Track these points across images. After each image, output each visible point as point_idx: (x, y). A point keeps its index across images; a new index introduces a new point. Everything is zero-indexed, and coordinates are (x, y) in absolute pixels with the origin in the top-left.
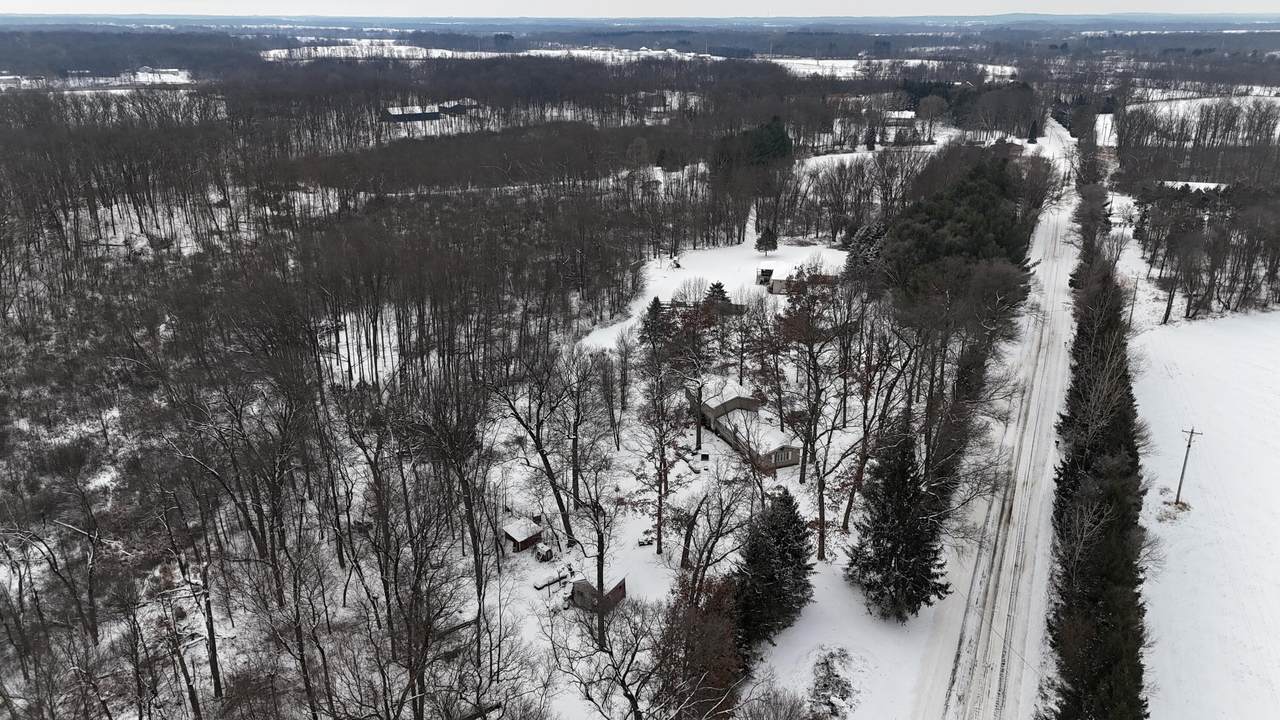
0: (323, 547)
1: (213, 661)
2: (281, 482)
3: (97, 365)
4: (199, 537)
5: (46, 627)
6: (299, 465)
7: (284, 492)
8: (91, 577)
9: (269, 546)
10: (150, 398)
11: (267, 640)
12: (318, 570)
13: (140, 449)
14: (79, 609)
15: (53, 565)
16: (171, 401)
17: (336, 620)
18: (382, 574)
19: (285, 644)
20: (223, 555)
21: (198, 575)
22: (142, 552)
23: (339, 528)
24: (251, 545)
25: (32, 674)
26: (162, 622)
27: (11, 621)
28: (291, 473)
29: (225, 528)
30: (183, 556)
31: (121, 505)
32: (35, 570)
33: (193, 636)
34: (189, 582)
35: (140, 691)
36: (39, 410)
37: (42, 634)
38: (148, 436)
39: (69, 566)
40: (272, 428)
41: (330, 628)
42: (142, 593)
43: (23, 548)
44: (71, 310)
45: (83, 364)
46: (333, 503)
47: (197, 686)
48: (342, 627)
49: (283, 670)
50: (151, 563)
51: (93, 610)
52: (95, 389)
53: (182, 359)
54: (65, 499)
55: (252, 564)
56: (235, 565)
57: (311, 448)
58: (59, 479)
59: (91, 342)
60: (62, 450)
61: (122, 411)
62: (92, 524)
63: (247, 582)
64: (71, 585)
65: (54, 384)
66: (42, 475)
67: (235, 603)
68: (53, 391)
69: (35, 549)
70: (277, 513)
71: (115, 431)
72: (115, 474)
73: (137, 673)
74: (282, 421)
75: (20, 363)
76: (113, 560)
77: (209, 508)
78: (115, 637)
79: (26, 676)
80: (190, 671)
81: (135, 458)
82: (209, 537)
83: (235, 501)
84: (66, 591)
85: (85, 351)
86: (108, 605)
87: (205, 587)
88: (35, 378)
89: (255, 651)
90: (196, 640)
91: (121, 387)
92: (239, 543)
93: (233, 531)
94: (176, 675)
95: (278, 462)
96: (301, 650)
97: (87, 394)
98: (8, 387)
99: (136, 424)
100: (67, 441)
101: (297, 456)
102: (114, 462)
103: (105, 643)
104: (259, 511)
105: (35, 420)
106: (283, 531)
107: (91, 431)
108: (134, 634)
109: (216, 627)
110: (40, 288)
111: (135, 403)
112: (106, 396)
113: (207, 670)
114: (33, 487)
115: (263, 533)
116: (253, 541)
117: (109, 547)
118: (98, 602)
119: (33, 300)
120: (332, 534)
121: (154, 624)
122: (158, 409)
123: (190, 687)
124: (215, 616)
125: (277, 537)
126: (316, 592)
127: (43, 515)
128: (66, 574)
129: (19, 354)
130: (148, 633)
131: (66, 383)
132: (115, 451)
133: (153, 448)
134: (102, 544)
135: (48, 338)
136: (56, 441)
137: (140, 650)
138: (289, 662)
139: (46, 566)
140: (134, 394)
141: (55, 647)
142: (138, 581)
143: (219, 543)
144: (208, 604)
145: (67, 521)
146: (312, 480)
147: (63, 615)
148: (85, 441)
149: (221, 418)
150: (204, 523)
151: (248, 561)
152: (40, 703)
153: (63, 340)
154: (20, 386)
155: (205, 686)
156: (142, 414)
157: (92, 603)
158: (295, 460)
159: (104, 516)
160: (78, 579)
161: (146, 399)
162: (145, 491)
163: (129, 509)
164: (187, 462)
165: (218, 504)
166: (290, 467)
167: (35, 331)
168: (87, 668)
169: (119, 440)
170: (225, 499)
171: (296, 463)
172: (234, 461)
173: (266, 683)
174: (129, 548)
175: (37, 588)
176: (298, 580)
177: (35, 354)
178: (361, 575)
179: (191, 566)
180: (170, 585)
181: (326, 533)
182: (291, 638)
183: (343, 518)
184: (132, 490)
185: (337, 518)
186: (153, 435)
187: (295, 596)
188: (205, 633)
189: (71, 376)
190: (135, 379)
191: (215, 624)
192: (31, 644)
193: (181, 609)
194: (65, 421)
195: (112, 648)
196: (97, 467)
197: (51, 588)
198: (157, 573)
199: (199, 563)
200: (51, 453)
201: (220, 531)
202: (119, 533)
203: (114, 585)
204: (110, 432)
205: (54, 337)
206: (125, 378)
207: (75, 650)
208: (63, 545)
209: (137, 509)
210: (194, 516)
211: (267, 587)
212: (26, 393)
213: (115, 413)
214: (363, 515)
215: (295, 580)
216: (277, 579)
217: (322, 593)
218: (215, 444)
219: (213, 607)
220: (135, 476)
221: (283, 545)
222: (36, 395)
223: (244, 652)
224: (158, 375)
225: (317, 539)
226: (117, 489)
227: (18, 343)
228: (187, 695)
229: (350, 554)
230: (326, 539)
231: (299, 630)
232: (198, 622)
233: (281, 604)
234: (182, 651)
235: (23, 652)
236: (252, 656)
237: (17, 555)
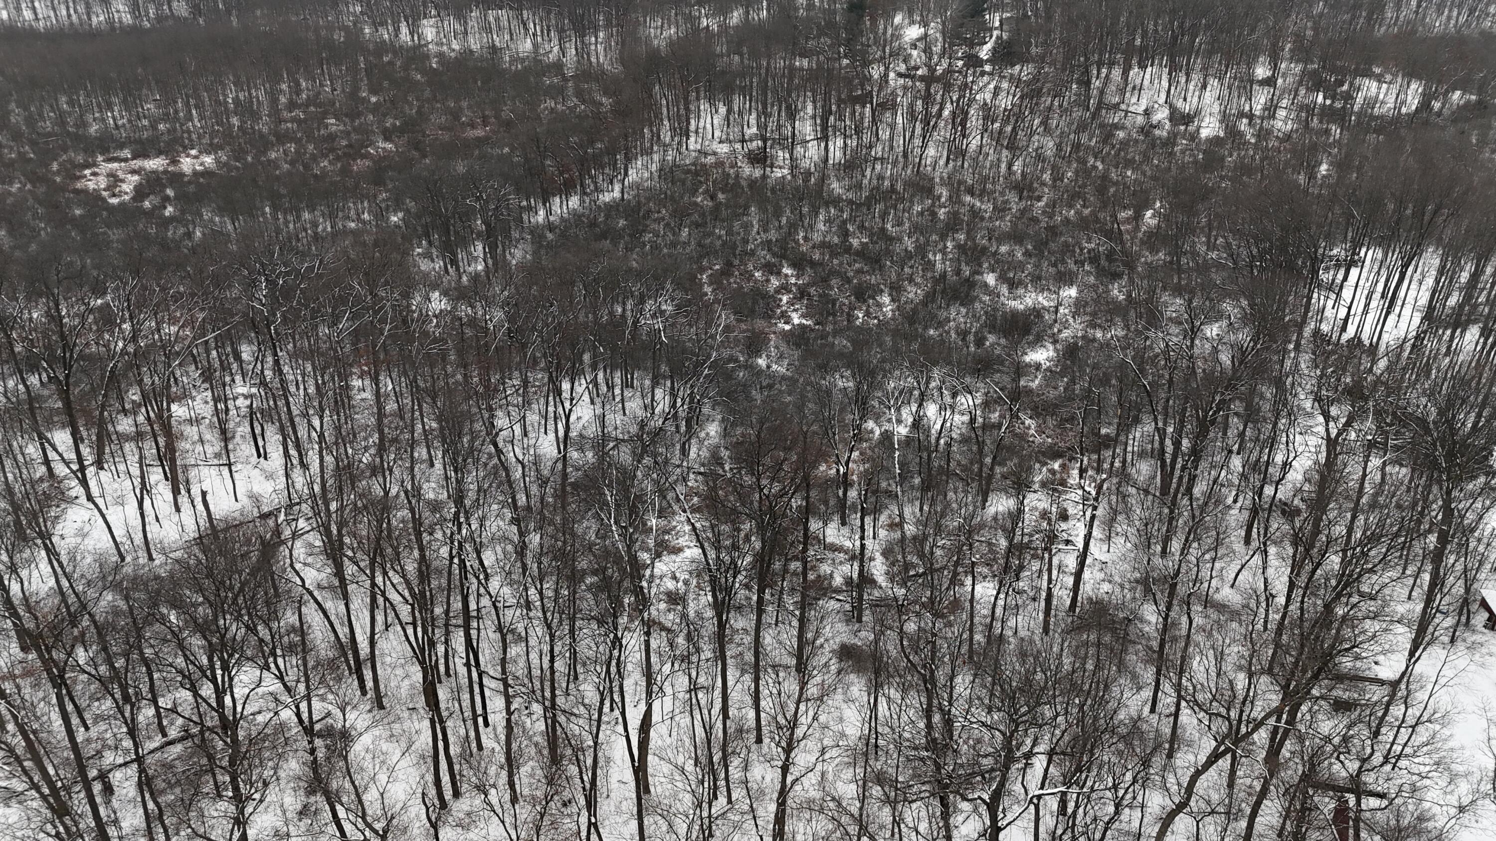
0: (1232, 512)
1: (1078, 576)
2: (1213, 422)
3: (1073, 238)
4: (1107, 447)
5: (949, 474)
6: (1241, 410)
7: (1212, 435)
8: (999, 445)
9: (1174, 486)
10: (1110, 287)
11: (1137, 581)
12: (1218, 534)
13: (1083, 337)
14: (981, 470)
15: (973, 420)
16: (1129, 295)
17: (1217, 597)
18: (1292, 573)
19: (1154, 595)
20: (1124, 476)
21: (1093, 485)
22: (1050, 440)
23: (1260, 498)
24: (1154, 477)
25: (926, 508)
26: (1045, 515)
27: (925, 455)
28: (1227, 417)
29: (1136, 449)
30: (1085, 459)
31: (1047, 386)
32: (957, 417)
33: (1068, 542)
34: (1083, 488)
35: (1006, 569)
36: (1009, 269)
37: (944, 478)
38: (1094, 326)
39: (984, 427)
40: (1225, 358)
41: (1208, 602)
42: (1037, 479)
43: (954, 395)
44: (1069, 174)
45: (1061, 233)
46: (1263, 468)
47: (1056, 591)
48: (1221, 607)
49: (1142, 620)
50: (1056, 454)
51: (990, 477)
52: (1063, 262)
53: (1157, 253)
54: (1002, 363)
55: (1150, 497)
56: (1133, 491)
57: (1262, 397)
58: (1003, 341)
59: (1076, 213)
60: (1015, 314)
61: (1080, 292)
62: (1017, 394)
63: (1138, 512)
64: (981, 444)
65: (1030, 247)
66: (990, 333)
67: (1119, 530)
68: (1027, 254)
69: (963, 400)
70: (1196, 454)
71: (1067, 311)
72: (1051, 353)
73: (1009, 551)
74: (1240, 354)
75: (1008, 218)
76: (1023, 437)
77: (1128, 423)
78: (1001, 508)
79: (921, 509)
80: (1055, 573)
81: (1076, 344)
82: (1118, 451)
83: (1156, 424)
84: (975, 448)
85: (1067, 221)
86: (1004, 477)
87: (1096, 499)
88: (1016, 237)
89: (1122, 587)
90: (1069, 547)
91: (1087, 267)
92: (1144, 469)
93: (1142, 454)
94: (1041, 571)
95: (1218, 398)
96: (1169, 608)
97: (1055, 265)
98: (990, 239)
99: (1088, 310)
100: (1022, 307)
101: (1241, 400)
102: (1055, 342)
103: (991, 510)
104: (1177, 444)
105: (1002, 278)
106: (1195, 476)
107: (1046, 303)
108: (1017, 516)
109: (1092, 543)
110: (1050, 144)
111: (1094, 287)
112: (1071, 272)
113: (1070, 581)
114: (980, 342)
115: (1173, 468)
116: (1159, 473)
117: (1023, 423)
118: (998, 470)
119: (1040, 157)
120: (1248, 503)
121: (1037, 514)
122: (1114, 301)
123: (1049, 589)
124: (1096, 533)
125: (1185, 480)
126: (1207, 557)
127: (979, 370)
128: (980, 433)
129: (1010, 209)
130: (1030, 519)
131: (1040, 247)
132: (1060, 331)
133: (1094, 340)
134: (1018, 418)
135: (1039, 199)
136: (1013, 304)
137: (1018, 532)
138: (1151, 615)
139: (966, 418)
140: (1097, 278)
141: (951, 495)
142: (1037, 466)
143: (1124, 462)
144: (1093, 517)
145: (996, 384)
146: (1248, 433)
147: (965, 469)
148: (1036, 312)
149: (1174, 329)
150: (1118, 435)
151: (1147, 492)
152: (925, 537)
153: (1052, 204)
154: (1000, 241)
155: (1062, 596)
156: (1096, 301)
157: (992, 469)
158: (1237, 403)
159: (1029, 392)
160: (988, 442)
161: (1107, 286)
162: (1073, 381)
163: (1052, 394)
164: (1123, 364)
165: (1137, 421)
166: (1229, 409)
167: (1031, 189)
168: (970, 526)
169: (1067, 321)
170: (1146, 418)
171: (1237, 406)
172: (1171, 381)
173: (1121, 623)
174: (1040, 432)
175: (954, 436)
176: (1194, 532)
177: (1023, 212)
178: (1265, 562)
179: (1090, 473)
180: (1063, 483)
181: (1241, 499)
182: (1162, 593)
183: (1269, 491)
184: (1062, 374)
185: (1262, 487)
186: (1100, 326)
187: (1183, 549)
188: (1080, 545)
189: (1047, 243)
190: (1103, 262)
191: (1092, 540)
192: (934, 483)
193: (1066, 510)
194: (1026, 287)
195: (995, 519)
196: (1038, 342)
197: (964, 440)
198: (1056, 466)
199: (1098, 473)
200: (1005, 313)
201: (1129, 449)
202: (1036, 413)
203: (1016, 460)
204: (1062, 310)
205: (1045, 199)
206: (1094, 259)
207: (966, 505)
208: (987, 405)
209: (1060, 396)
210: (1110, 424)
211: (1156, 527)
212: (1003, 249)
213: (1073, 292)
214: (1295, 495)
215: (1189, 533)
216: (1170, 523)
217: (1214, 560)
218: (1157, 356)
219: (1096, 523)
220: (1068, 362)
221: (1189, 491)
222: (1011, 253)
223: (1110, 582)
224: (1127, 264)
225: (1230, 500)
226: (1049, 369)
227: (1013, 197)
228: (1044, 595)
229: (1262, 532)
230: (1239, 505)
231: (1173, 586)
232: (1078, 531)
233: (1164, 552)
234: (1054, 551)
235: (926, 487)
236: (1118, 590)
237: (948, 399)
